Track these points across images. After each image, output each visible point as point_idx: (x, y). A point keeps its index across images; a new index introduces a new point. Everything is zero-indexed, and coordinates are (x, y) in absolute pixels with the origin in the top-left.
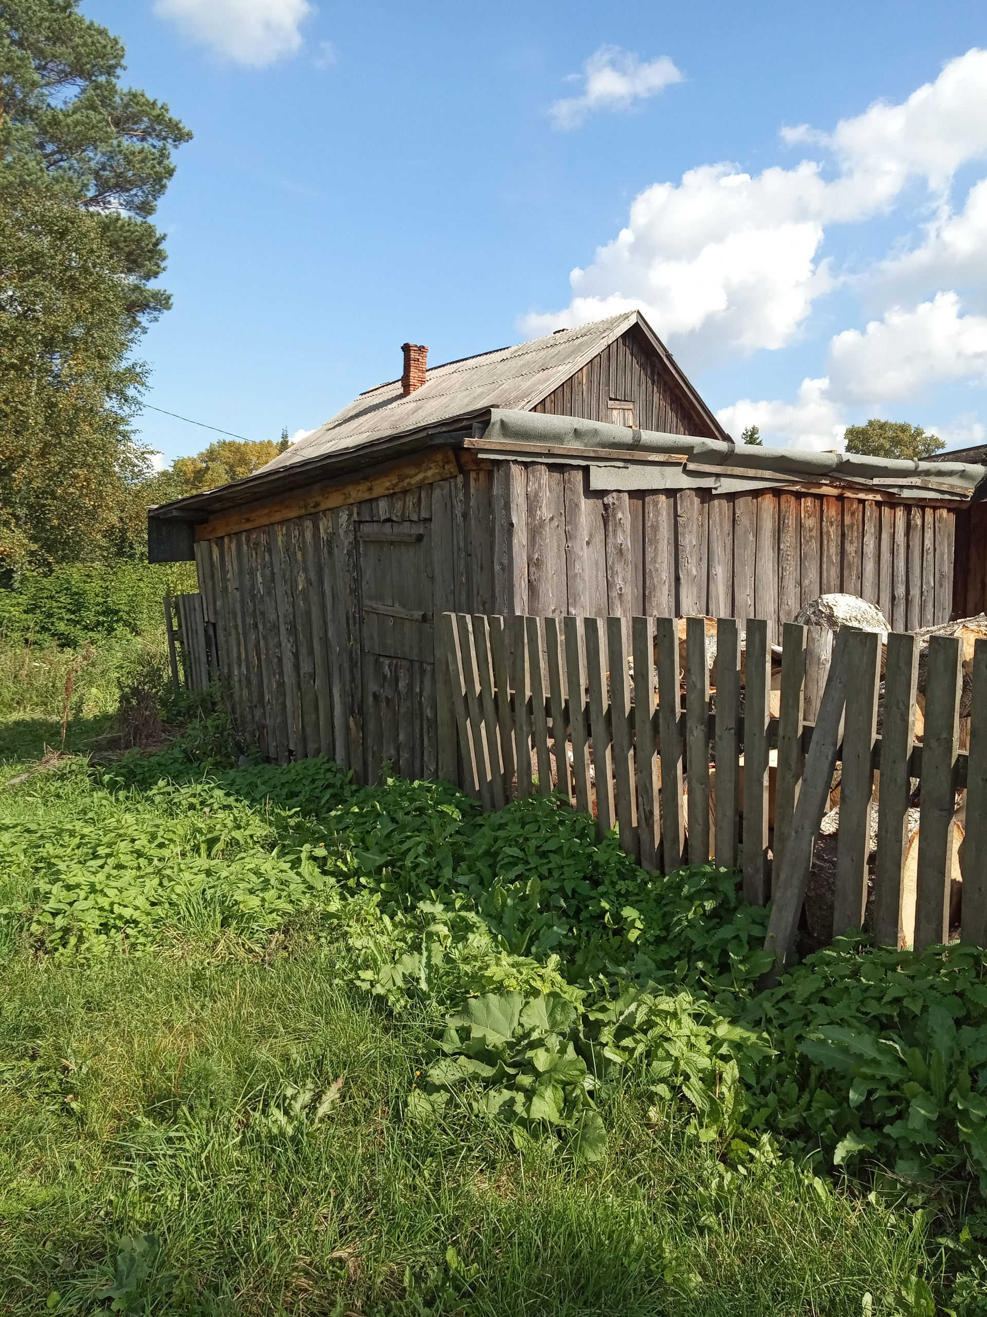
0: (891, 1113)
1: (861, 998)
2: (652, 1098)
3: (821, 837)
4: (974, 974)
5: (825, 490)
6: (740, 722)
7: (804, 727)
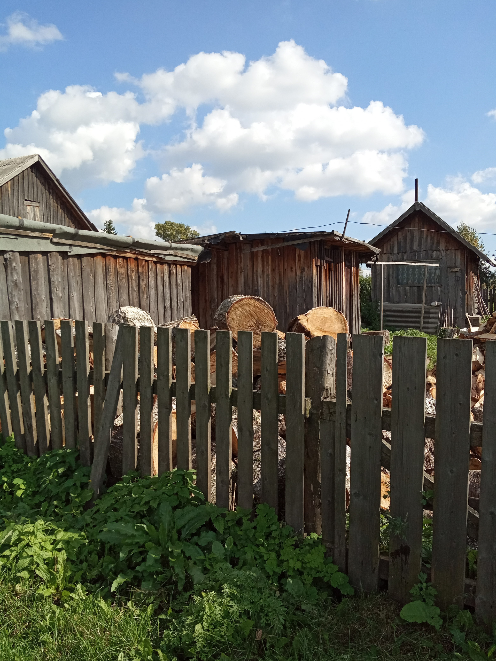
0: (139, 560)
1: (131, 505)
2: (18, 580)
3: (115, 427)
4: (182, 483)
5: (128, 255)
6: (75, 374)
7: (106, 373)
